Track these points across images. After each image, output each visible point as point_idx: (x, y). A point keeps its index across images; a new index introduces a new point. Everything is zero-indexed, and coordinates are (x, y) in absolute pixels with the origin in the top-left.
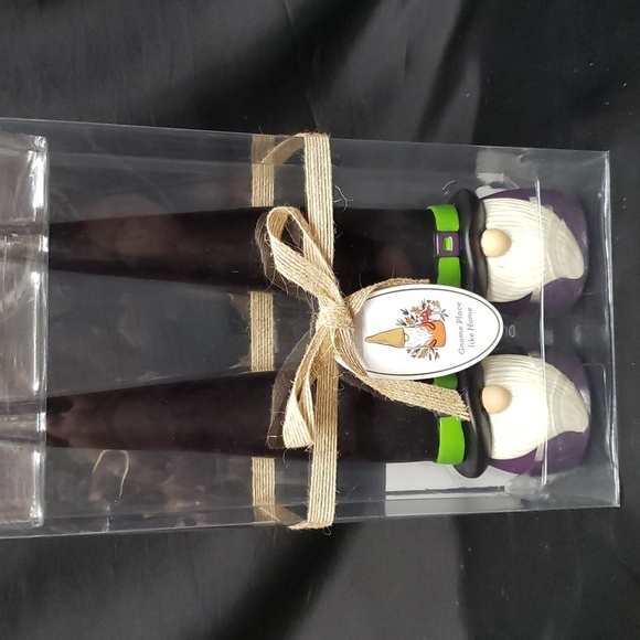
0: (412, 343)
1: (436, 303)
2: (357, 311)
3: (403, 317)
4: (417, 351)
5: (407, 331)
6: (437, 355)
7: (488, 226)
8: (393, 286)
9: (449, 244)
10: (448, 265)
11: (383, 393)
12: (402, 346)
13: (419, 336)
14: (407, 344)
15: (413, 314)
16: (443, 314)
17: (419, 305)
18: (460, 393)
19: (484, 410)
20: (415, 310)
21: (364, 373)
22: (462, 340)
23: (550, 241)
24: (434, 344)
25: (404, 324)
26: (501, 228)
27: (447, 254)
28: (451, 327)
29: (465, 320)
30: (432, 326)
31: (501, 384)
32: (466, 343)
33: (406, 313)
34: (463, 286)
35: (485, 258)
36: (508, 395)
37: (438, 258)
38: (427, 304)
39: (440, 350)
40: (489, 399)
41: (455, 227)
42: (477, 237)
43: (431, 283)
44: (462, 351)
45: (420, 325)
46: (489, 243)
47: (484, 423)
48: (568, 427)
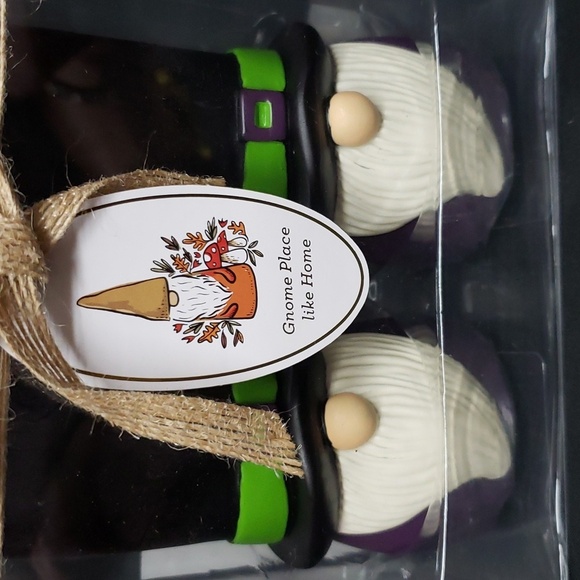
0: (184, 311)
1: (238, 228)
2: (57, 234)
3: (166, 255)
4: (195, 328)
5: (175, 284)
6: (238, 337)
7: (340, 86)
8: (144, 185)
9: (266, 116)
10: (263, 156)
11: (115, 421)
12: (162, 316)
13: (201, 297)
14: (174, 313)
15: (190, 249)
16: (253, 252)
17: (202, 229)
18: (285, 417)
19: (327, 443)
20: (193, 239)
21: (71, 378)
22: (289, 305)
23: (451, 122)
24: (231, 313)
25: (169, 270)
26: (366, 93)
27: (262, 136)
28: (267, 277)
29: (297, 263)
30: (228, 275)
31: (359, 391)
32: (298, 312)
33: (173, 245)
34: (291, 195)
35: (333, 146)
36: (372, 413)
37: (243, 142)
38: (220, 230)
39: (245, 327)
40: (339, 421)
41: (278, 83)
42: (319, 105)
43: (228, 185)
44: (289, 328)
45: (202, 273)
46: (341, 117)
47: (327, 471)
48: (478, 471)
